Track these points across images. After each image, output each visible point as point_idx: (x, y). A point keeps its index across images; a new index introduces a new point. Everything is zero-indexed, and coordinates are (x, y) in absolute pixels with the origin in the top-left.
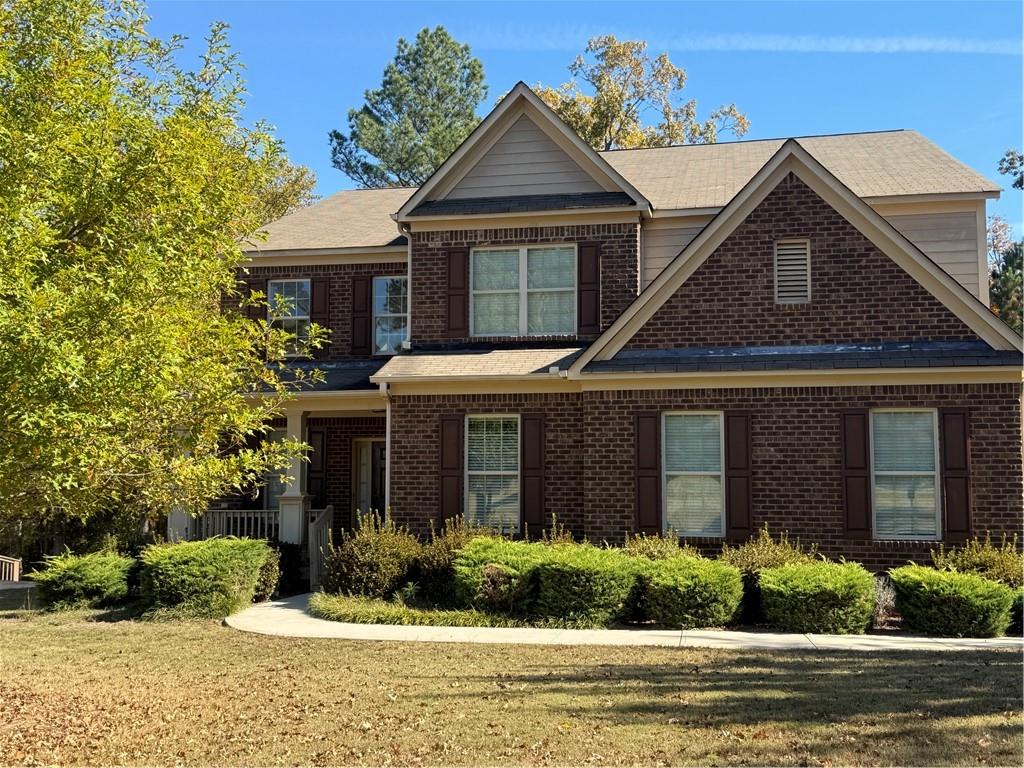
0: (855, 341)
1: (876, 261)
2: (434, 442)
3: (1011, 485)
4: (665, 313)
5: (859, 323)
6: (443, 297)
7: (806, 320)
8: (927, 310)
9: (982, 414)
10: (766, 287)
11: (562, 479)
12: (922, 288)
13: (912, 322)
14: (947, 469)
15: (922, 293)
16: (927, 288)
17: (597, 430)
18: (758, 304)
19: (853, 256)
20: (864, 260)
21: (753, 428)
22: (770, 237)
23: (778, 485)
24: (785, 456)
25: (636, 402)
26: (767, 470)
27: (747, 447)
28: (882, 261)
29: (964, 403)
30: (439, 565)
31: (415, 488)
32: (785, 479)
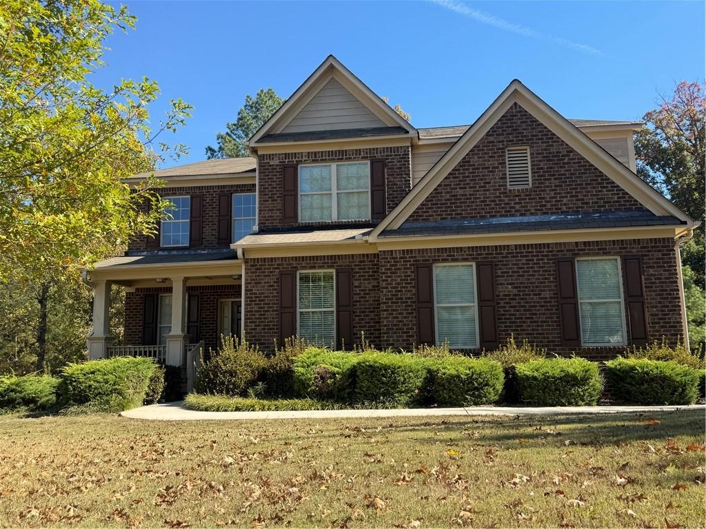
0: (562, 213)
1: (574, 159)
2: (276, 290)
3: (672, 306)
4: (434, 197)
5: (565, 200)
6: (281, 197)
7: (529, 199)
8: (610, 191)
9: (649, 259)
10: (502, 178)
11: (365, 312)
12: (606, 176)
13: (600, 199)
14: (629, 297)
15: (606, 180)
16: (609, 176)
17: (389, 277)
18: (496, 190)
19: (559, 156)
20: (567, 158)
21: (496, 273)
22: (503, 145)
23: (514, 311)
24: (519, 291)
25: (416, 257)
26: (507, 301)
27: (493, 285)
28: (578, 159)
29: (637, 252)
30: (281, 370)
31: (262, 322)
32: (519, 307)
